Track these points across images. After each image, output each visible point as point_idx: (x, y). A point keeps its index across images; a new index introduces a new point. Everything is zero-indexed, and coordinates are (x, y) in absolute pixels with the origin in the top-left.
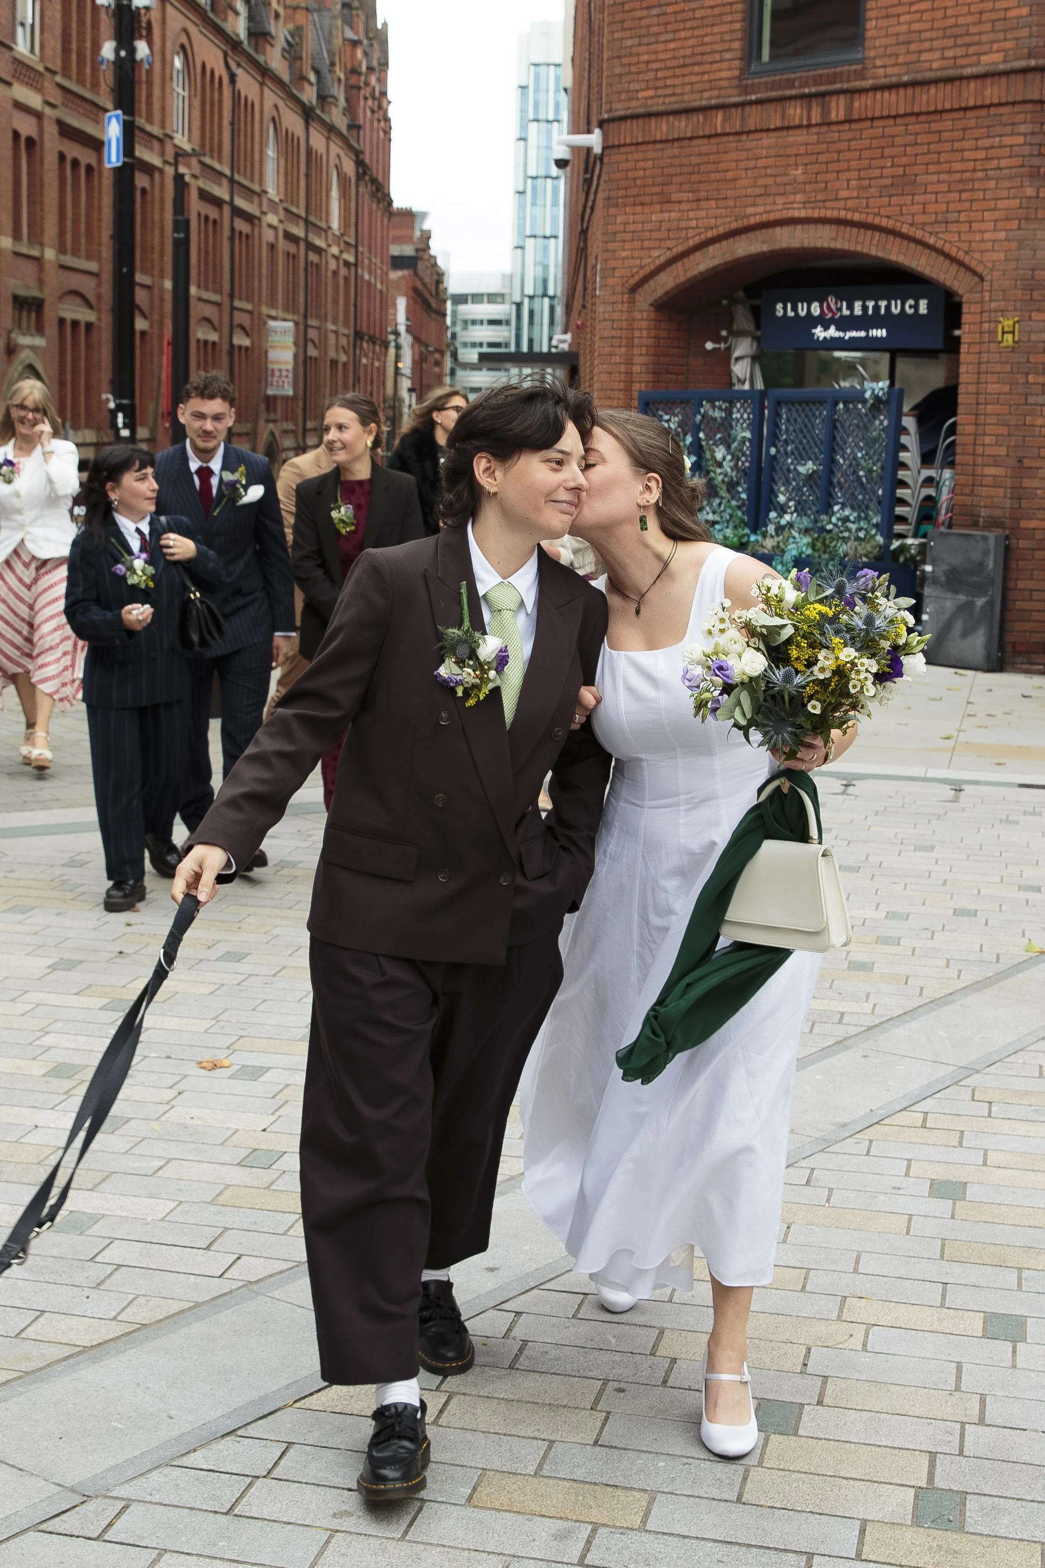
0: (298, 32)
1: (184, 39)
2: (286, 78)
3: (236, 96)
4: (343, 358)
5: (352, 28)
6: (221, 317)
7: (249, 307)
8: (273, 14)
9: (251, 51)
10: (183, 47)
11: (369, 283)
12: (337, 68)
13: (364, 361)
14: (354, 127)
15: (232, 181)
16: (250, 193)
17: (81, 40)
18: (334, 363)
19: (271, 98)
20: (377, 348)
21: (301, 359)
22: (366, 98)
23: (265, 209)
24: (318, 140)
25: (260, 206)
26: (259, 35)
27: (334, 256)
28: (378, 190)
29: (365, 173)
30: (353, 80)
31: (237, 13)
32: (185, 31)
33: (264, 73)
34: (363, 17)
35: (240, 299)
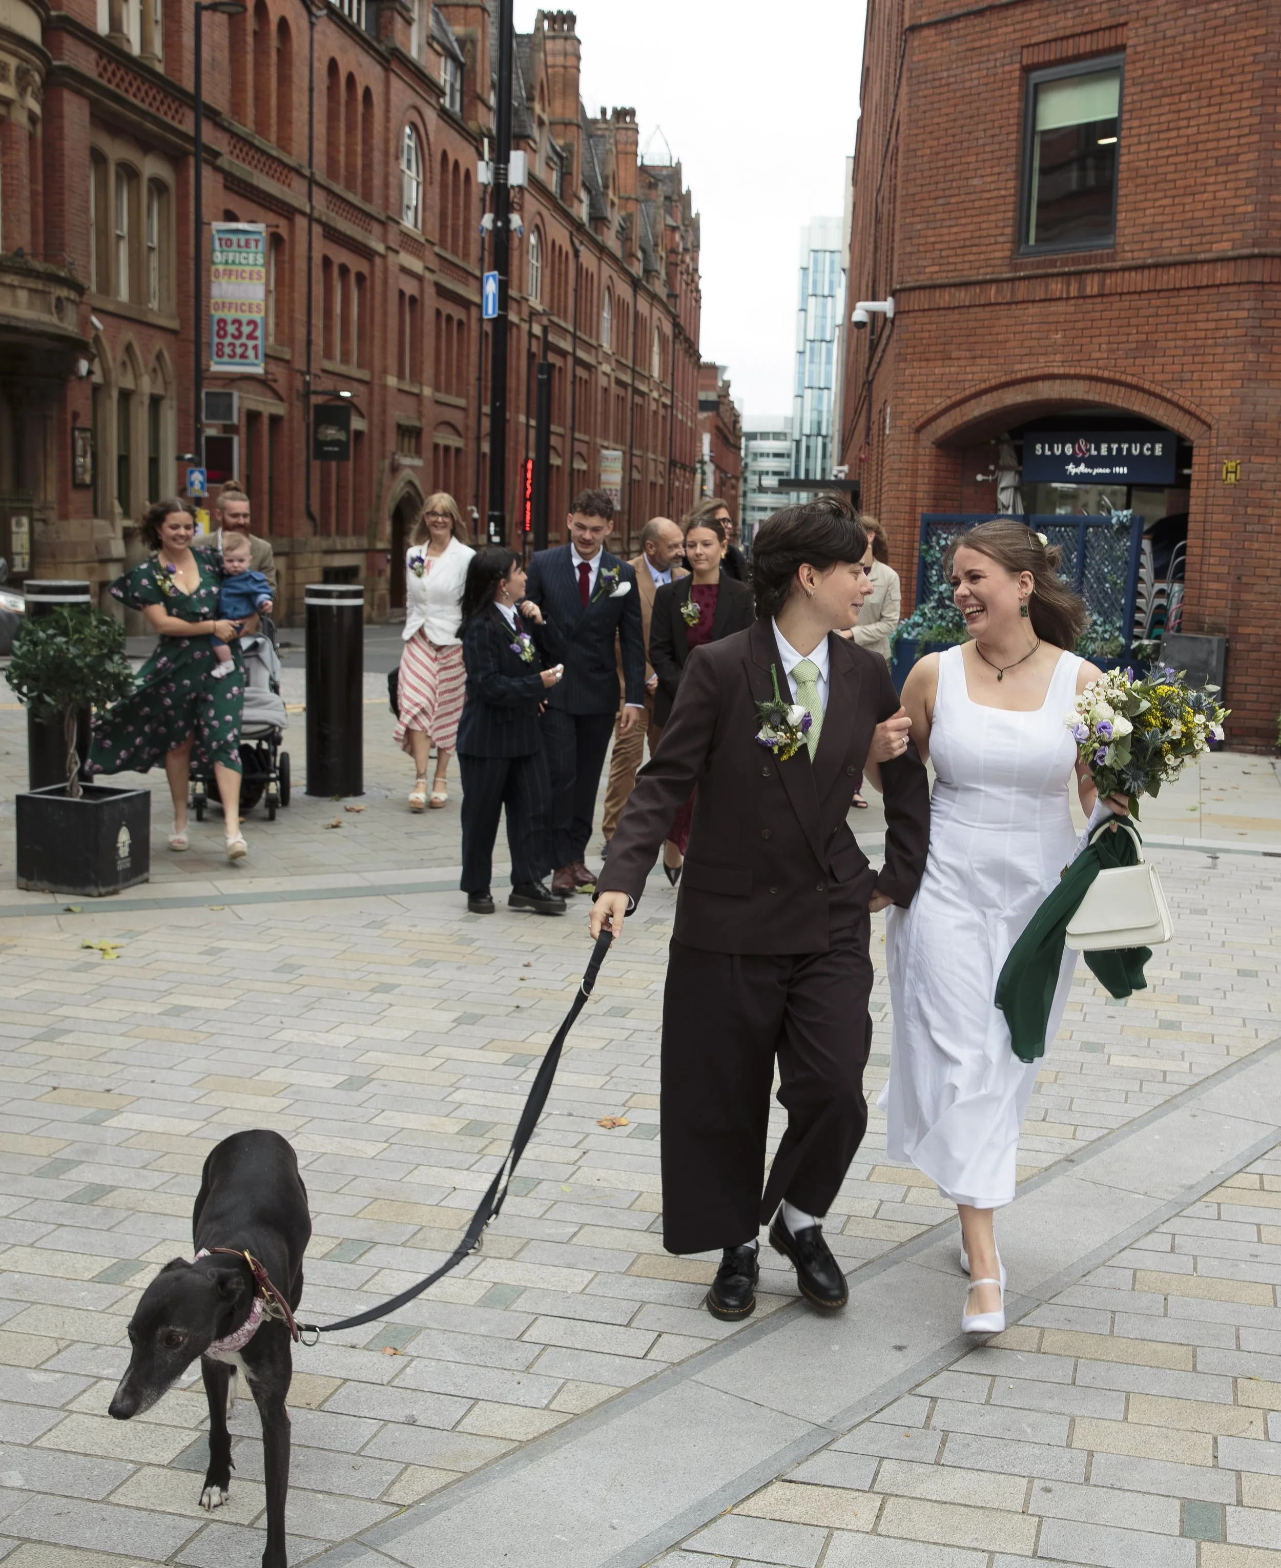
0: (628, 218)
1: (538, 221)
2: (619, 254)
3: (579, 268)
4: (661, 481)
5: (672, 216)
6: (564, 446)
7: (586, 438)
8: (609, 203)
9: (591, 232)
10: (537, 227)
11: (682, 421)
12: (660, 249)
13: (677, 484)
14: (672, 296)
15: (574, 336)
16: (589, 347)
17: (455, 218)
18: (653, 484)
19: (607, 270)
20: (687, 474)
21: (627, 481)
22: (682, 273)
23: (600, 359)
24: (643, 306)
25: (597, 357)
26: (598, 219)
27: (654, 399)
28: (690, 347)
29: (680, 333)
30: (672, 258)
31: (581, 201)
32: (540, 214)
33: (602, 250)
34: (680, 208)
35: (579, 431)
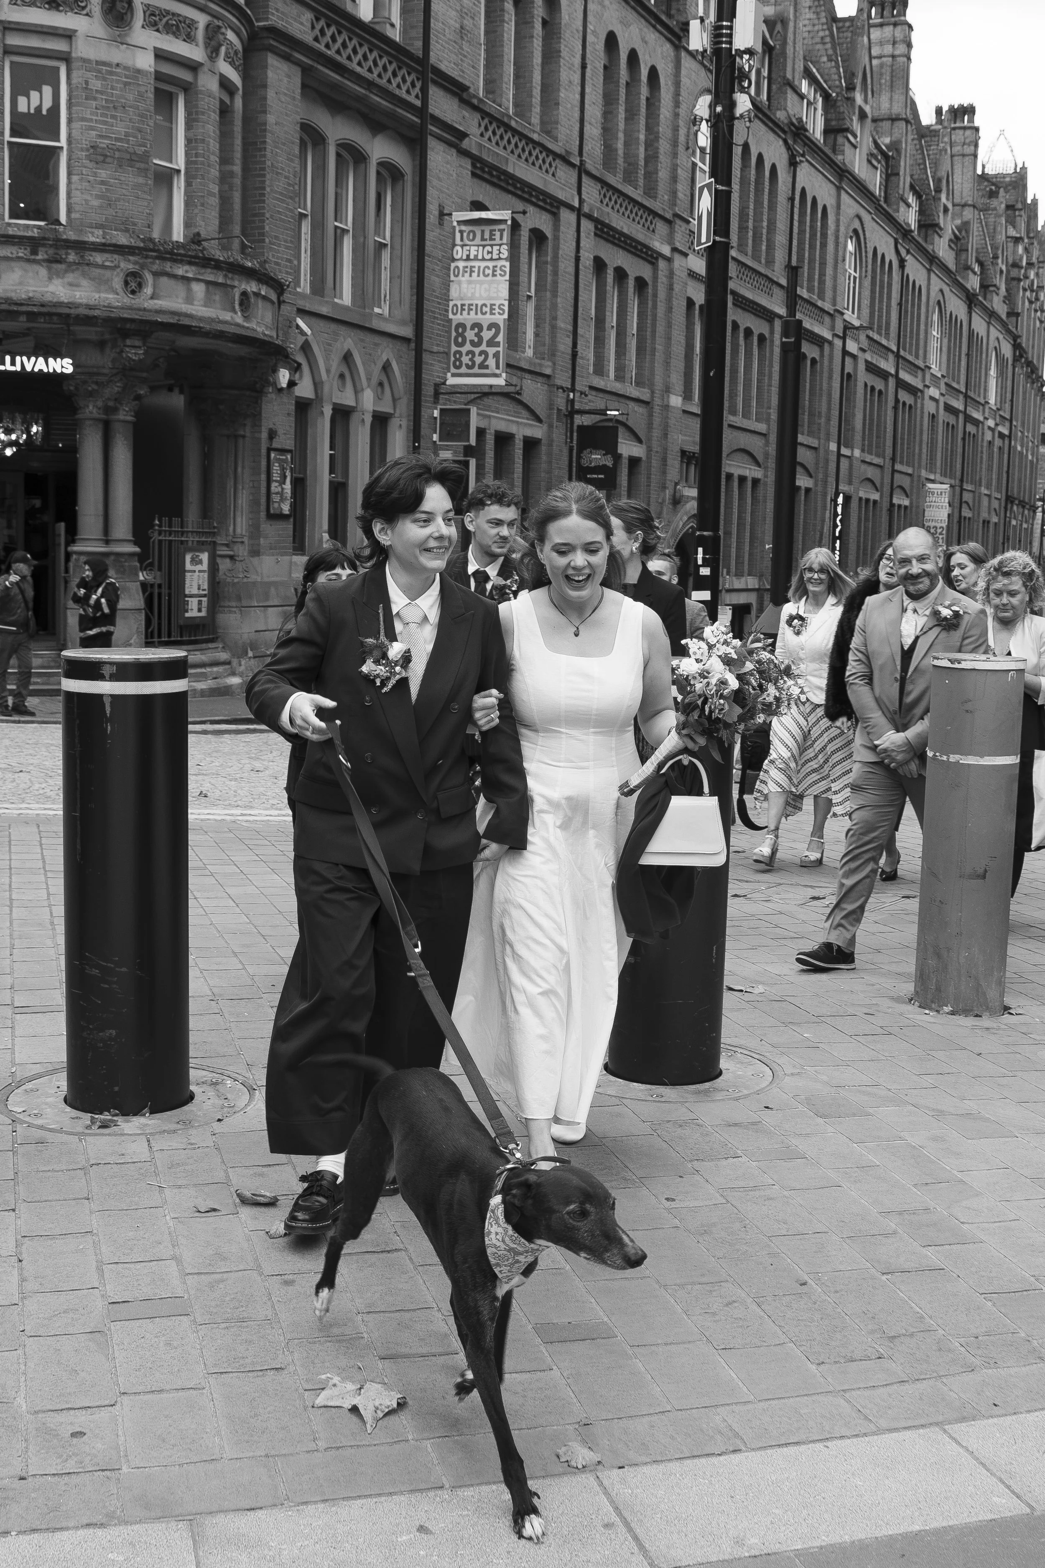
0: (965, 227)
1: (857, 224)
2: (952, 266)
3: (905, 280)
4: (995, 519)
5: (1014, 227)
6: (882, 479)
7: (910, 471)
8: (942, 209)
9: (920, 240)
10: (855, 231)
11: (1021, 453)
12: (1000, 261)
13: (1014, 522)
14: (1013, 314)
15: (898, 356)
16: (914, 368)
17: (758, 219)
18: (986, 523)
19: (937, 284)
20: (1026, 512)
21: (956, 520)
22: (1025, 290)
23: (927, 383)
24: (979, 324)
25: (924, 380)
26: (928, 225)
27: (989, 428)
28: (1032, 372)
29: (1021, 356)
30: (1014, 273)
31: (908, 206)
32: (858, 217)
33: (932, 260)
34: (1025, 217)
35: (902, 463)
